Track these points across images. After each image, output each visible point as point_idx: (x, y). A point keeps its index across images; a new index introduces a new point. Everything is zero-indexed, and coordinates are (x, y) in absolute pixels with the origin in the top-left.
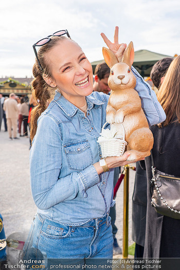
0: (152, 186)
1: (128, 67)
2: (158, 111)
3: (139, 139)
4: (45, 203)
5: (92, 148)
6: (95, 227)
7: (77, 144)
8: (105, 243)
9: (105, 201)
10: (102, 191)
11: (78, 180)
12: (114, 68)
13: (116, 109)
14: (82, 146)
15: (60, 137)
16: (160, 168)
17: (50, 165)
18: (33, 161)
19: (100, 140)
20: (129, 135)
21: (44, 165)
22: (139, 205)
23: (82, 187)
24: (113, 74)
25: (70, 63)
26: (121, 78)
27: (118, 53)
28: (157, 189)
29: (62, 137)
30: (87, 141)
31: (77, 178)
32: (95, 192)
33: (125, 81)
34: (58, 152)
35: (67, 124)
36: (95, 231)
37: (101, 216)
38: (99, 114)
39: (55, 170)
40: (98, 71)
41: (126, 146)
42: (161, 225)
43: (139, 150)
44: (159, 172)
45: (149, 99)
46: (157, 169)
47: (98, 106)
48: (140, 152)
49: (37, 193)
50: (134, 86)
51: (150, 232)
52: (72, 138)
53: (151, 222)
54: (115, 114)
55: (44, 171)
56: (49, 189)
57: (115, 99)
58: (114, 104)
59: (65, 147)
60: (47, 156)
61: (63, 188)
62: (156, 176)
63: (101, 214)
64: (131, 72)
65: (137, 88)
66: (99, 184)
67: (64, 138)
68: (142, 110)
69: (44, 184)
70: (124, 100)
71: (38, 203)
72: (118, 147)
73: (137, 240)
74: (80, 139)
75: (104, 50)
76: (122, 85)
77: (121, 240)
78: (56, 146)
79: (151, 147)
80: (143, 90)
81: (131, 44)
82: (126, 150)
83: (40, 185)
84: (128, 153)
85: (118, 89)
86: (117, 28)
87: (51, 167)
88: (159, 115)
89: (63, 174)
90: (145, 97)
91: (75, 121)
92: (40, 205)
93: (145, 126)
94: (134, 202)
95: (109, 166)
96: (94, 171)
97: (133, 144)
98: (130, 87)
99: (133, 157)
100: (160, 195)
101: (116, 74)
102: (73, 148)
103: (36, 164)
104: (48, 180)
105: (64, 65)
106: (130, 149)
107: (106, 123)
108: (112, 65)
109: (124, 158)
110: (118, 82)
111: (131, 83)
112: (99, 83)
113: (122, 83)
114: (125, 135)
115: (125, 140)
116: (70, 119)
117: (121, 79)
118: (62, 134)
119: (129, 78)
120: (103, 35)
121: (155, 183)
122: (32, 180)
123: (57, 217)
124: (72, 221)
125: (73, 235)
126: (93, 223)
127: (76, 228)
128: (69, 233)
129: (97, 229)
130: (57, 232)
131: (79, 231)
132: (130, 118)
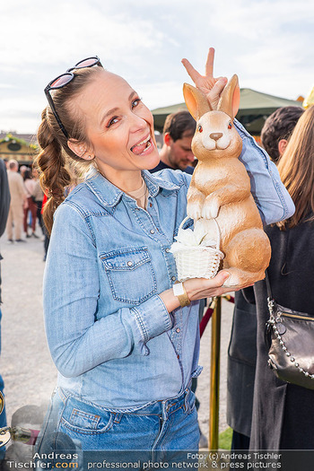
0: (269, 333)
1: (228, 119)
2: (281, 197)
3: (246, 248)
4: (72, 362)
5: (155, 263)
6: (161, 415)
7: (127, 253)
9: (181, 365)
10: (176, 345)
12: (203, 121)
13: (204, 193)
14: (136, 259)
16: (281, 301)
17: (76, 290)
19: (174, 248)
20: (228, 241)
22: (240, 363)
23: (139, 336)
24: (201, 131)
26: (216, 137)
27: (211, 94)
28: (279, 337)
29: (94, 241)
30: (146, 250)
32: (163, 345)
33: (222, 142)
34: (89, 267)
35: (104, 218)
36: (161, 422)
37: (174, 395)
38: (171, 205)
39: (87, 300)
40: (171, 126)
41: (222, 261)
42: (283, 400)
43: (246, 269)
44: (281, 308)
45: (266, 175)
46: (277, 302)
47: (169, 193)
48: (246, 273)
49: (57, 343)
54: (203, 202)
56: (79, 337)
57: (203, 175)
59: (104, 259)
60: (70, 275)
62: (275, 316)
63: (174, 391)
64: (234, 128)
65: (244, 157)
68: (251, 197)
70: (220, 178)
72: (207, 262)
73: (236, 424)
74: (133, 246)
75: (187, 89)
76: (217, 151)
78: (83, 256)
79: (267, 265)
81: (235, 78)
82: (221, 268)
83: (62, 329)
84: (225, 272)
85: (210, 157)
86: (212, 51)
87: (79, 295)
88: (282, 207)
90: (259, 172)
93: (256, 226)
94: (231, 358)
95: (190, 296)
96: (162, 307)
97: (234, 258)
98: (231, 155)
99: (234, 280)
100: (284, 348)
101: (207, 131)
102: (118, 261)
104: (74, 319)
106: (229, 267)
107: (187, 218)
108: (200, 116)
109: (217, 281)
110: (211, 144)
111: (233, 148)
112: (172, 148)
113: (217, 148)
114: (221, 241)
115: (221, 249)
117: (216, 139)
118: (93, 235)
120: (185, 63)
121: (274, 327)
123: (89, 395)
124: (116, 403)
125: (118, 428)
126: (157, 409)
127: (123, 416)
128: (110, 423)
129: (165, 419)
130: (90, 422)
131: (130, 422)
132: (229, 209)
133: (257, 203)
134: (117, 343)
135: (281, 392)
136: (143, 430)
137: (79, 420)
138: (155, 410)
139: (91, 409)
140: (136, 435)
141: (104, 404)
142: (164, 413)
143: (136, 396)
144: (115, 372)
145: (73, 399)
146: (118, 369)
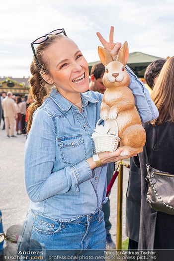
0: (147, 184)
1: (122, 66)
2: (151, 108)
3: (132, 135)
4: (38, 195)
5: (86, 143)
6: (86, 223)
7: (71, 138)
8: (97, 239)
9: (97, 196)
10: (95, 186)
11: (71, 174)
13: (110, 105)
14: (76, 141)
15: (54, 131)
16: (154, 165)
17: (43, 157)
18: (27, 154)
19: (94, 135)
20: (122, 131)
21: (38, 158)
22: (133, 201)
23: (75, 181)
24: (107, 72)
25: (66, 60)
26: (115, 76)
27: (113, 52)
28: (152, 186)
29: (56, 131)
30: (81, 136)
31: (70, 172)
32: (88, 187)
33: (119, 78)
34: (51, 145)
35: (61, 118)
36: (86, 227)
37: (93, 212)
38: (94, 111)
39: (49, 163)
40: (95, 71)
41: (119, 142)
42: (155, 221)
43: (132, 147)
44: (153, 169)
45: (143, 96)
46: (151, 166)
47: (93, 104)
48: (133, 149)
49: (30, 184)
50: (128, 84)
51: (144, 228)
52: (66, 132)
53: (146, 218)
54: (109, 110)
55: (37, 163)
56: (42, 182)
57: (109, 96)
58: (109, 101)
59: (59, 141)
60: (41, 149)
61: (56, 181)
62: (151, 174)
63: (93, 210)
64: (125, 70)
65: (131, 86)
66: (91, 180)
67: (58, 132)
68: (135, 107)
69: (38, 176)
70: (118, 97)
71: (31, 195)
72: (111, 143)
73: (130, 235)
74: (74, 134)
76: (116, 83)
77: (114, 235)
78: (49, 139)
79: (144, 144)
80: (137, 88)
81: (126, 43)
82: (119, 146)
83: (34, 177)
85: (112, 86)
86: (112, 28)
87: (45, 160)
88: (152, 113)
89: (57, 168)
90: (139, 94)
91: (70, 116)
92: (33, 197)
93: (138, 123)
94: (128, 199)
95: (102, 161)
96: (87, 166)
97: (126, 140)
98: (124, 85)
100: (155, 191)
101: (111, 72)
102: (66, 142)
103: (30, 156)
104: (41, 173)
105: (62, 62)
106: (123, 145)
108: (107, 64)
109: (117, 153)
110: (113, 79)
111: (125, 81)
113: (116, 81)
114: (119, 132)
115: (119, 136)
116: (64, 114)
117: (115, 77)
118: (56, 128)
119: (123, 76)
120: (98, 34)
121: (150, 180)
122: (26, 172)
123: (48, 213)
124: (63, 217)
125: (64, 230)
126: (84, 219)
127: (67, 224)
128: (59, 228)
129: (89, 225)
130: (48, 227)
131: (70, 227)
132: (123, 114)
133: (139, 111)
134: (62, 185)
135: (154, 216)
136: (77, 231)
137: (42, 227)
138: (83, 220)
139: (49, 220)
140: (73, 234)
141: (56, 218)
142: (88, 222)
143: (73, 213)
144: (62, 200)
145: (39, 216)
146: (64, 199)
